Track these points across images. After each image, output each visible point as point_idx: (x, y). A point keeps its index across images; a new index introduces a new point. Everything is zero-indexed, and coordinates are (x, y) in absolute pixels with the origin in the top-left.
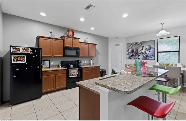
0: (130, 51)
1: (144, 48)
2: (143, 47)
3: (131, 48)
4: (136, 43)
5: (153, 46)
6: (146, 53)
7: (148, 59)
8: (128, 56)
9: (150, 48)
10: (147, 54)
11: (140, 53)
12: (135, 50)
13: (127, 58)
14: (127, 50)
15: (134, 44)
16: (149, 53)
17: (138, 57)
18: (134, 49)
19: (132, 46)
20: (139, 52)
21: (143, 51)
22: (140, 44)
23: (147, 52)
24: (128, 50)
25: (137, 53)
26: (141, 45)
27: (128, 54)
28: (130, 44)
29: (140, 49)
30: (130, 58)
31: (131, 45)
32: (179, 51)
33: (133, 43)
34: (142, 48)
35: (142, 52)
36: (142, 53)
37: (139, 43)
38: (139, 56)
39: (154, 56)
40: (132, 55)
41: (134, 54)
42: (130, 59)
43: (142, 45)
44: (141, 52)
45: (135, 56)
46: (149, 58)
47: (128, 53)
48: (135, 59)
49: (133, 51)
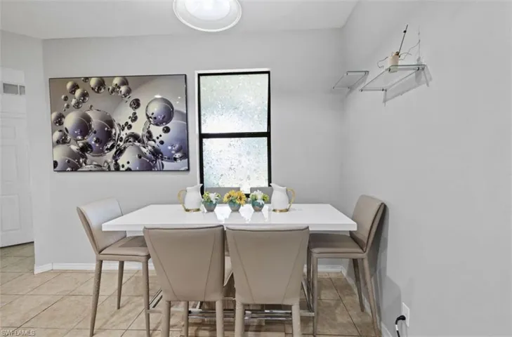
0: (70, 121)
1: (141, 112)
2: (136, 104)
3: (77, 105)
4: (101, 83)
5: (178, 106)
6: (150, 136)
7: (162, 170)
8: (59, 154)
9: (169, 113)
10: (156, 145)
11: (123, 135)
12: (95, 122)
13: (55, 164)
14: (54, 115)
15: (93, 82)
16: (165, 137)
17: (116, 157)
18: (90, 114)
19: (78, 92)
20: (116, 131)
21: (138, 128)
22: (123, 89)
23: (157, 131)
24: (59, 120)
25: (109, 136)
26: (129, 91)
27: (63, 141)
28: (69, 85)
29: (122, 116)
30: (73, 165)
31: (75, 87)
32: (267, 135)
33: (87, 79)
34: (130, 112)
35: (132, 130)
36: (136, 137)
37: (116, 81)
38: (120, 152)
39: (186, 155)
40: (85, 148)
41: (91, 139)
42: (75, 168)
43: (134, 96)
44: (127, 131)
45: (101, 153)
46: (168, 165)
47: (57, 135)
48: (99, 168)
49: (84, 127)
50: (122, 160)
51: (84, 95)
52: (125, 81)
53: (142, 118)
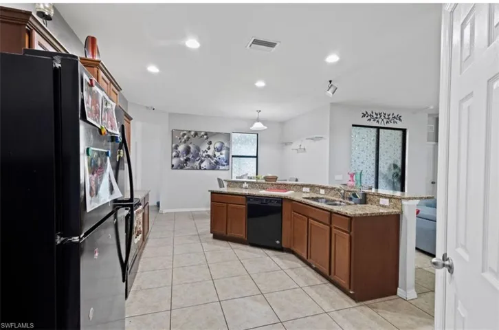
0: (181, 148)
1: (212, 146)
2: (210, 143)
3: (185, 142)
4: (196, 134)
5: (226, 144)
6: (215, 156)
7: (219, 169)
8: (175, 161)
10: (217, 159)
11: (204, 155)
12: (192, 149)
13: (173, 166)
14: (174, 145)
15: (192, 133)
16: (221, 156)
17: (200, 164)
18: (190, 146)
19: (185, 137)
20: (201, 153)
21: (210, 153)
22: (205, 137)
23: (218, 154)
24: (176, 147)
25: (198, 155)
26: (207, 138)
27: (177, 156)
28: (182, 133)
29: (204, 147)
30: (181, 166)
31: (184, 134)
32: (257, 157)
33: (190, 132)
34: (208, 146)
35: (208, 153)
36: (209, 156)
37: (203, 133)
38: (202, 162)
39: (228, 164)
40: (187, 160)
41: (190, 156)
42: (182, 168)
43: (209, 140)
44: (205, 153)
45: (194, 162)
46: (221, 167)
47: (174, 154)
48: (193, 168)
49: (188, 151)
50: (202, 165)
51: (188, 138)
52: (206, 134)
53: (212, 149)
